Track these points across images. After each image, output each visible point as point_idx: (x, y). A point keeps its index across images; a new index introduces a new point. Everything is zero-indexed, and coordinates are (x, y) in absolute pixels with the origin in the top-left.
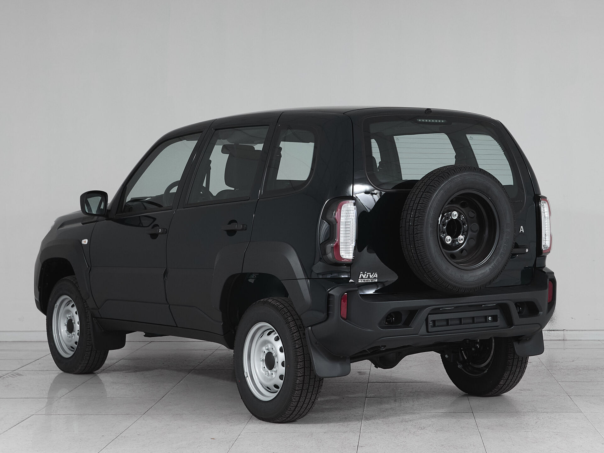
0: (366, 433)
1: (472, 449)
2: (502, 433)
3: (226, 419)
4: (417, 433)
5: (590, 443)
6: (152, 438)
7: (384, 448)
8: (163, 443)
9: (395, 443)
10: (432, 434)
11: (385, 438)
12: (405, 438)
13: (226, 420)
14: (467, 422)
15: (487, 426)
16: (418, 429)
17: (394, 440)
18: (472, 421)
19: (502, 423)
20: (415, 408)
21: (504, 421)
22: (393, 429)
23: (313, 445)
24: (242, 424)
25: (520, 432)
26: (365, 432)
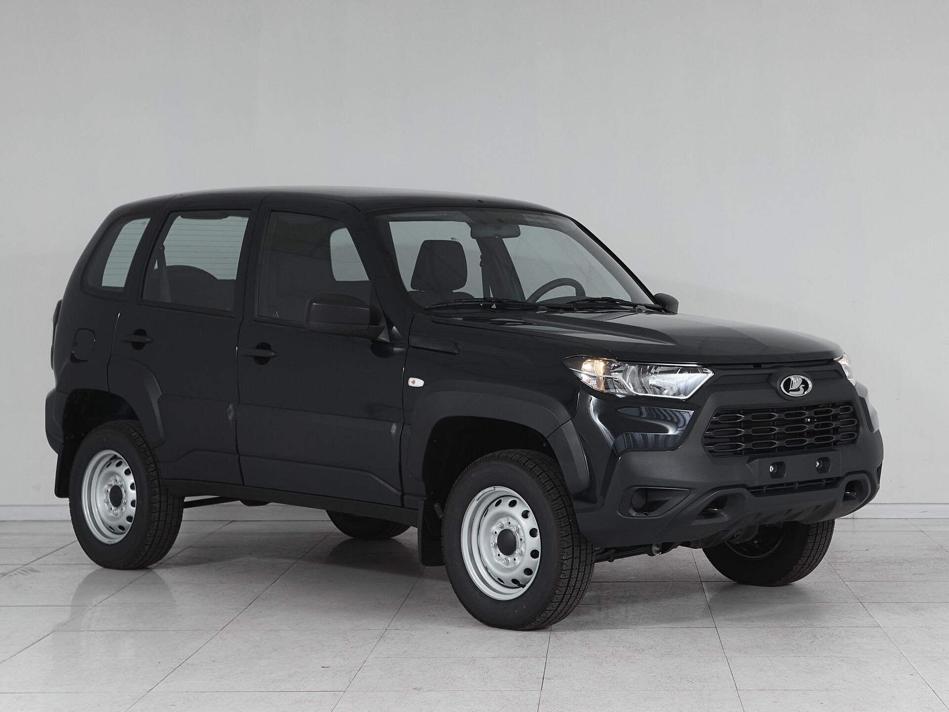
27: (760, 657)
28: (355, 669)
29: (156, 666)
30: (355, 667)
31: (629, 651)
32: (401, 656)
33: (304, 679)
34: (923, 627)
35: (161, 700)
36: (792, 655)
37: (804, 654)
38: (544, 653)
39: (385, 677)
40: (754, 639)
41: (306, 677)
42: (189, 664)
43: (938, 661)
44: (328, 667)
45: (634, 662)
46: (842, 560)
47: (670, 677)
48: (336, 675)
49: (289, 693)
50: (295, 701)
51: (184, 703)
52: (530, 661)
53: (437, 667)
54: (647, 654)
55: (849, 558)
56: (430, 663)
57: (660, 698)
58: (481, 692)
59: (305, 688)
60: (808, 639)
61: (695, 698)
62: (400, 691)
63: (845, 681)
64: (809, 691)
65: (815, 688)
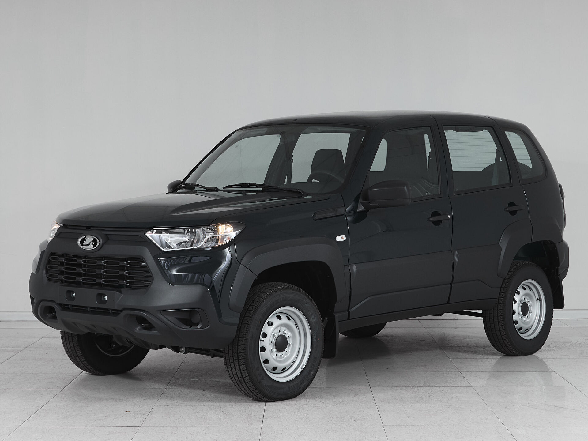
1: (369, 421)
2: (397, 406)
3: (141, 393)
4: (318, 406)
5: (479, 415)
6: (71, 411)
8: (81, 415)
9: (297, 415)
10: (332, 407)
11: (288, 411)
12: (307, 410)
14: (365, 397)
15: (384, 400)
16: (319, 403)
18: (370, 396)
19: (397, 397)
20: (317, 383)
21: (400, 395)
23: (221, 417)
24: (155, 398)
25: (415, 405)
27: (397, 405)
28: (147, 413)
29: (23, 411)
32: (175, 404)
33: (115, 419)
34: (498, 387)
35: (26, 432)
36: (417, 404)
37: (424, 403)
39: (165, 417)
40: (394, 394)
42: (43, 410)
43: (508, 408)
44: (129, 412)
45: (319, 408)
46: (448, 346)
47: (342, 418)
48: (134, 416)
49: (106, 428)
50: (109, 432)
51: (40, 434)
52: (255, 408)
53: (197, 412)
54: (327, 403)
55: (453, 344)
56: (193, 409)
57: (336, 431)
58: (225, 427)
59: (115, 424)
60: (427, 394)
61: (357, 430)
62: (174, 427)
63: (450, 420)
64: (428, 427)
65: (432, 425)
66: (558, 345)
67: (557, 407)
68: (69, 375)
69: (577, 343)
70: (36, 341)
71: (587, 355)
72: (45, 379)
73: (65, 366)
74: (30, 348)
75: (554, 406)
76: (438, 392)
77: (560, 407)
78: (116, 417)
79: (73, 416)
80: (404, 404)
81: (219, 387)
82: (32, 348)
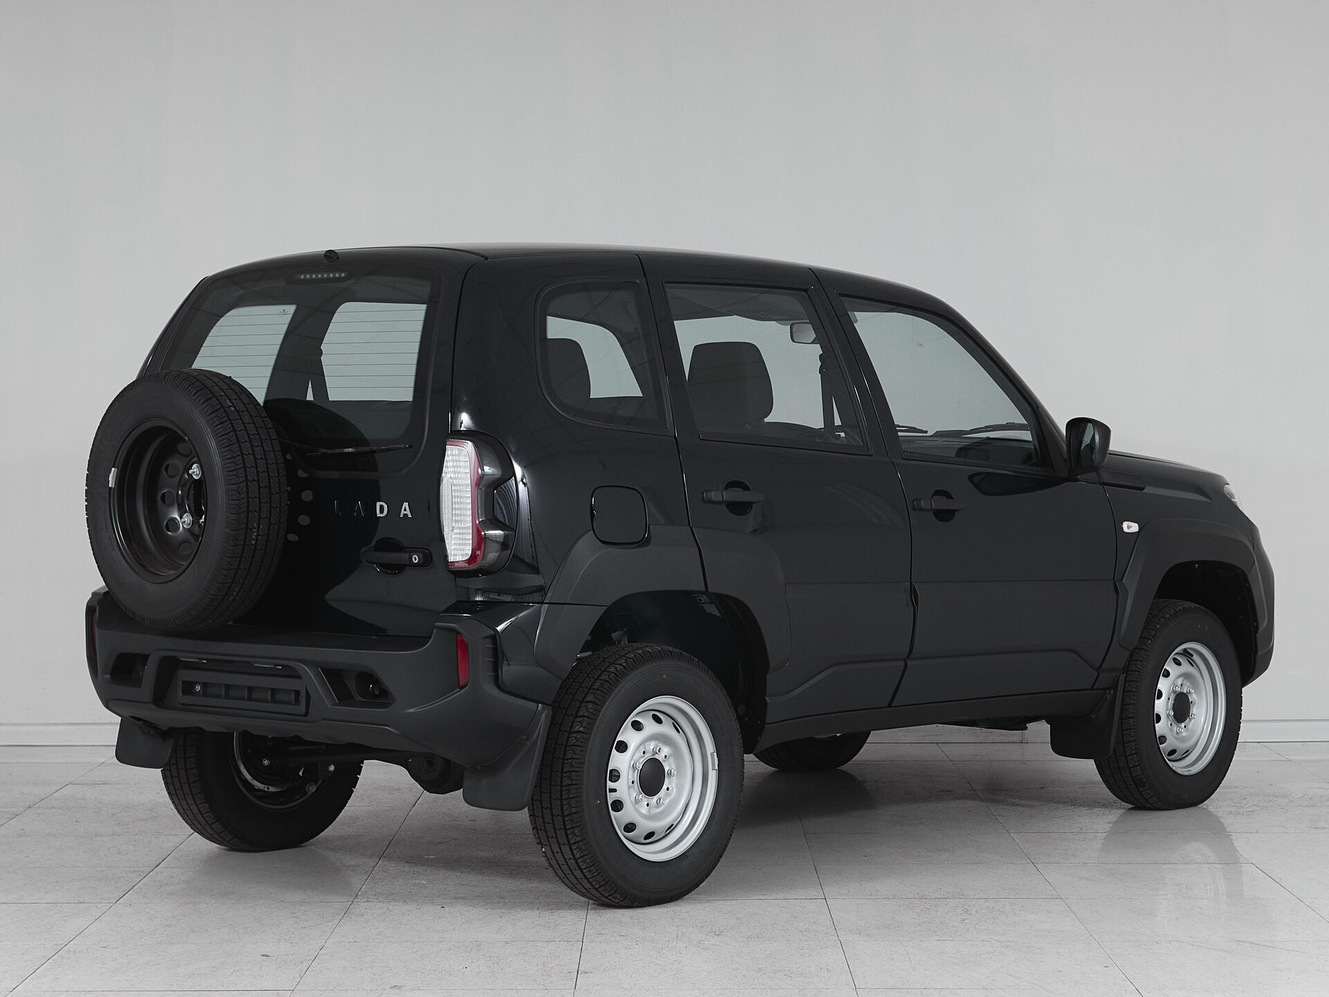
0: (594, 944)
1: (823, 977)
2: (888, 943)
3: (294, 913)
4: (705, 942)
5: (1078, 965)
6: (133, 955)
7: (633, 975)
8: (157, 964)
9: (657, 964)
10: (738, 945)
11: (636, 955)
12: (680, 953)
13: (295, 915)
14: (813, 920)
15: (857, 929)
16: (707, 935)
17: (657, 959)
19: (889, 923)
21: (894, 918)
22: (653, 935)
23: (481, 968)
24: (329, 923)
25: (928, 940)
26: (593, 941)
27: (888, 941)
28: (308, 958)
30: (308, 956)
31: (700, 933)
32: (374, 939)
33: (234, 974)
34: (1122, 898)
36: (934, 939)
37: (951, 936)
38: (579, 936)
39: (351, 969)
40: (879, 916)
41: (238, 971)
42: (69, 951)
43: (1144, 947)
44: (270, 956)
45: (709, 948)
47: (760, 970)
48: (280, 967)
49: (213, 993)
53: (424, 956)
56: (415, 950)
59: (236, 985)
60: (957, 916)
62: (372, 990)
63: (1010, 975)
64: (959, 991)
65: (967, 986)
66: (1259, 801)
67: (1258, 944)
68: (130, 872)
69: (1304, 797)
70: (53, 792)
71: (1327, 826)
72: (74, 879)
73: (119, 849)
74: (39, 808)
75: (1252, 943)
76: (983, 911)
77: (1265, 946)
78: (238, 968)
79: (137, 965)
80: (903, 939)
81: (475, 899)
82: (43, 808)
